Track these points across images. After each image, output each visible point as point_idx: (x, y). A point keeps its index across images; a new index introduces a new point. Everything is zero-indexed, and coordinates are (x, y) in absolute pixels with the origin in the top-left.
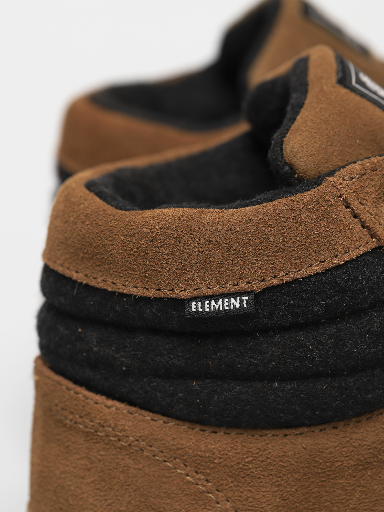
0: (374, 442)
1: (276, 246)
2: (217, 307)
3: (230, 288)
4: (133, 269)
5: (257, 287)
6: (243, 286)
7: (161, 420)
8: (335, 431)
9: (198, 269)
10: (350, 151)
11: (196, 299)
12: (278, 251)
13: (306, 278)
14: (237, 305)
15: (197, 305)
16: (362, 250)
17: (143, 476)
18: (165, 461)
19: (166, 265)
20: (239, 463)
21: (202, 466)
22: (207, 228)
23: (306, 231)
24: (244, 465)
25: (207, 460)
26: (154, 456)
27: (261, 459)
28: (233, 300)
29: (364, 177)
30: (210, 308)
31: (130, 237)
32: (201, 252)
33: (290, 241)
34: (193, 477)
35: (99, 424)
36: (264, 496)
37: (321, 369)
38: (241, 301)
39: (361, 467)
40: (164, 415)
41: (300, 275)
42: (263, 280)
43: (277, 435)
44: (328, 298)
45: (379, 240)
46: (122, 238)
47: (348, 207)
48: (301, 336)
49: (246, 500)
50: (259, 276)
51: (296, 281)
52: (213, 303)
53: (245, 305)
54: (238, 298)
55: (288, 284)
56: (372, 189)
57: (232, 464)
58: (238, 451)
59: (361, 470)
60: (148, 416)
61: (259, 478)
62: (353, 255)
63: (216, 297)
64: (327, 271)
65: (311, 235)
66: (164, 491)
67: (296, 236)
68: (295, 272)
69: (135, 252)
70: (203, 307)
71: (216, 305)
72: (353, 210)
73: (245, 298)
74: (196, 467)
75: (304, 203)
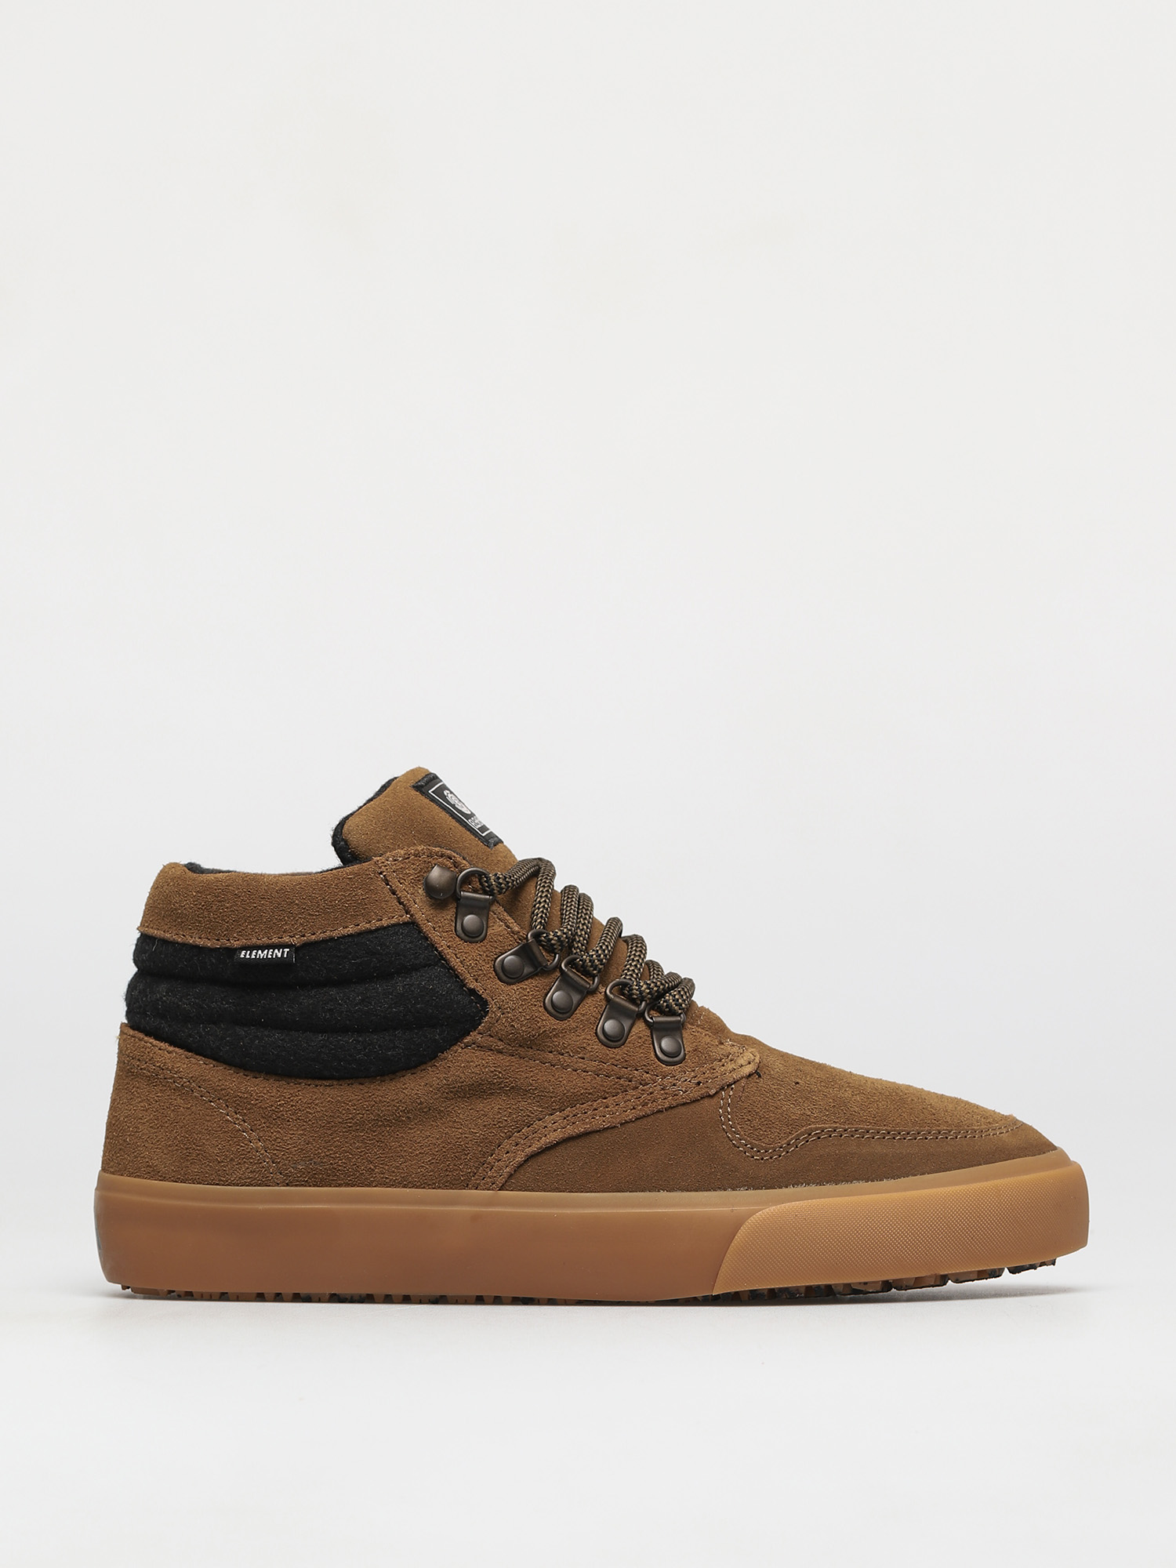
0: (393, 1100)
1: (317, 907)
2: (262, 956)
3: (275, 940)
4: (200, 922)
5: (296, 941)
6: (286, 939)
7: (212, 1063)
8: (361, 1087)
9: (251, 922)
10: (403, 838)
11: (246, 948)
12: (318, 911)
13: (340, 937)
14: (279, 955)
15: (246, 953)
16: (394, 921)
17: (190, 1115)
18: (211, 1102)
19: (225, 918)
20: (272, 1106)
21: (241, 1106)
22: (263, 887)
23: (345, 897)
24: (276, 1108)
25: (245, 1101)
26: (202, 1096)
27: (291, 1103)
28: (276, 951)
29: (407, 861)
30: (256, 956)
31: (200, 893)
32: (255, 907)
33: (330, 904)
34: (231, 1116)
35: (159, 1066)
36: (291, 1138)
37: (348, 1022)
38: (283, 952)
39: (380, 1123)
40: (214, 1060)
41: (335, 934)
42: (304, 936)
43: (309, 1085)
44: (358, 958)
45: (412, 915)
46: (194, 894)
47: (388, 884)
48: (333, 992)
49: (275, 1140)
50: (300, 931)
51: (332, 939)
52: (260, 952)
53: (285, 956)
54: (281, 950)
55: (324, 941)
56: (412, 872)
57: (266, 1105)
58: (272, 1094)
59: (380, 1126)
60: (201, 1061)
61: (288, 1121)
62: (385, 923)
63: (262, 948)
64: (360, 934)
65: (348, 901)
66: (206, 1128)
67: (336, 900)
68: (331, 931)
69: (203, 906)
70: (250, 955)
71: (261, 954)
72: (391, 886)
73: (286, 950)
74: (235, 1107)
75: (347, 874)
